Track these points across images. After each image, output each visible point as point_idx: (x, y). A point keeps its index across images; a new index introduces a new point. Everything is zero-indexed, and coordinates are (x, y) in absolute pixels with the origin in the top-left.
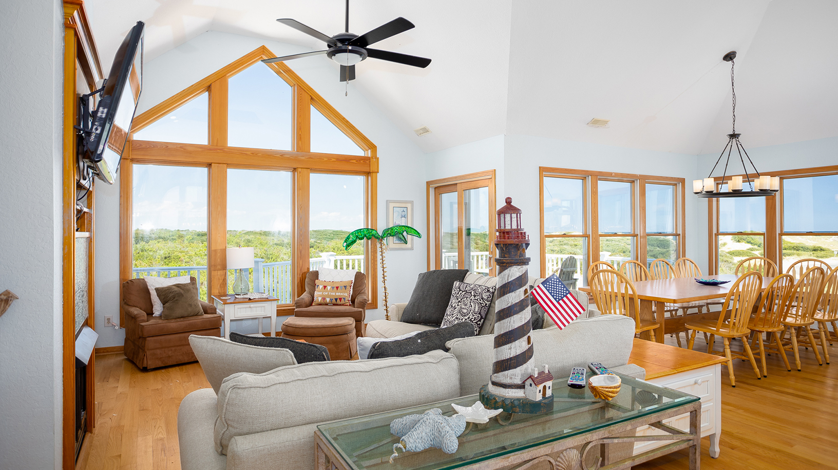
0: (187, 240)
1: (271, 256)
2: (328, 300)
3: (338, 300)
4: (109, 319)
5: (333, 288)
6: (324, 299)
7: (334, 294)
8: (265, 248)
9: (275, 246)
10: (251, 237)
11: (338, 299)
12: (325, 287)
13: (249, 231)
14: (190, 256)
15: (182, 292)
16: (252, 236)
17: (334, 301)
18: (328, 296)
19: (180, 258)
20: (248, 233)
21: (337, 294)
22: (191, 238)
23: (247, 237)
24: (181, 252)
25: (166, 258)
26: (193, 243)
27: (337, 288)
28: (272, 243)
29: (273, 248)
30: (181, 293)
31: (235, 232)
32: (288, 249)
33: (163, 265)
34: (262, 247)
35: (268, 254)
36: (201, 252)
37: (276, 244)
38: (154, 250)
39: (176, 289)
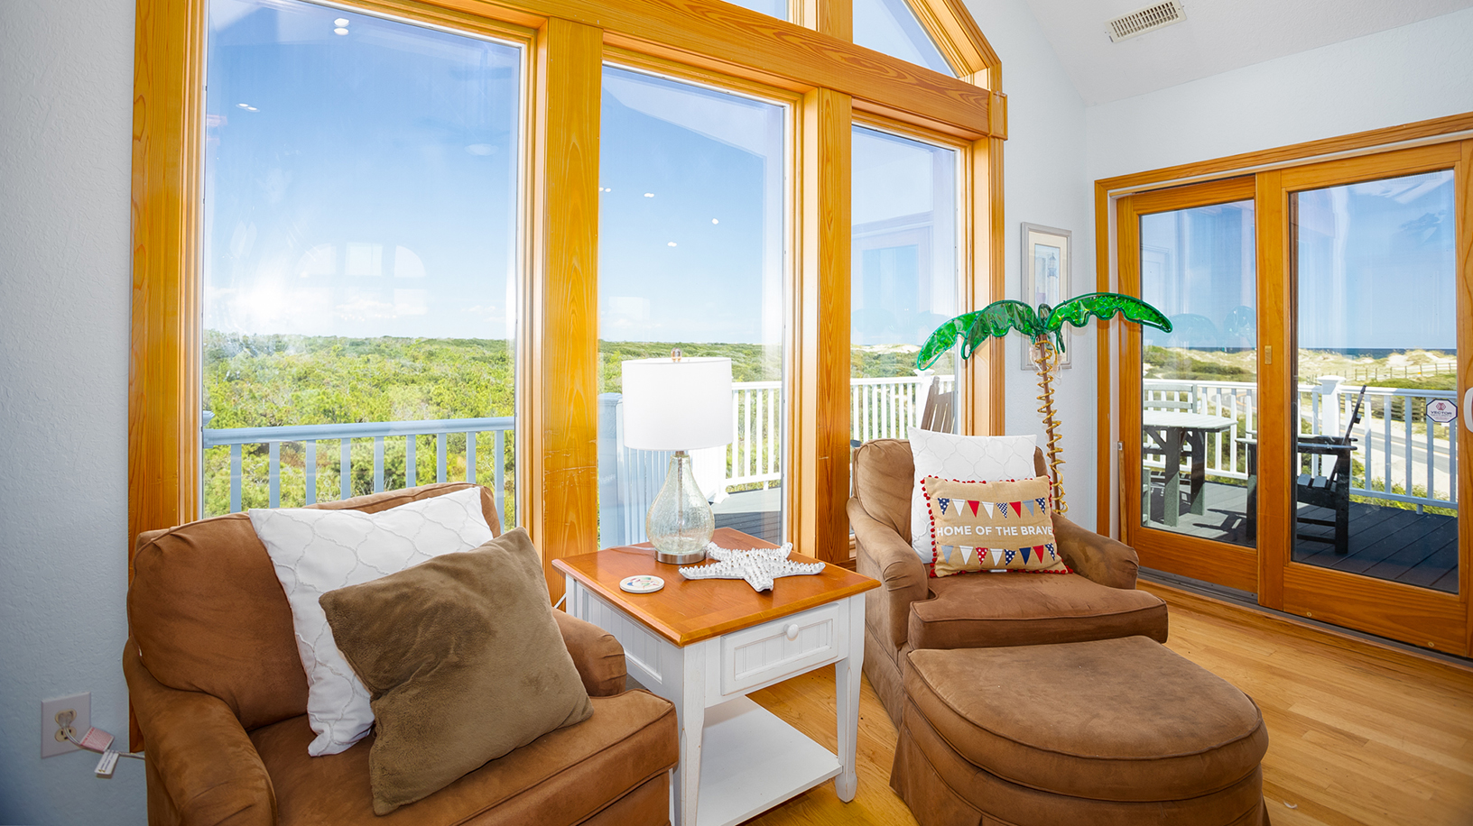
0: (334, 351)
1: (467, 377)
2: (997, 556)
3: (1033, 554)
4: (66, 718)
5: (1002, 507)
6: (982, 552)
7: (1013, 531)
8: (457, 364)
9: (472, 361)
10: (433, 348)
11: (1033, 551)
12: (974, 506)
13: (431, 338)
14: (339, 376)
15: (481, 605)
16: (437, 347)
17: (1018, 557)
18: (997, 540)
19: (323, 379)
20: (431, 341)
21: (1024, 531)
22: (340, 349)
23: (428, 347)
24: (325, 370)
25: (300, 379)
26: (344, 356)
27: (1017, 506)
28: (467, 357)
29: (469, 365)
30: (478, 617)
31: (408, 341)
32: (493, 366)
33: (295, 391)
34: (452, 363)
35: (463, 374)
36: (357, 370)
37: (474, 358)
38: (281, 366)
39: (448, 590)
